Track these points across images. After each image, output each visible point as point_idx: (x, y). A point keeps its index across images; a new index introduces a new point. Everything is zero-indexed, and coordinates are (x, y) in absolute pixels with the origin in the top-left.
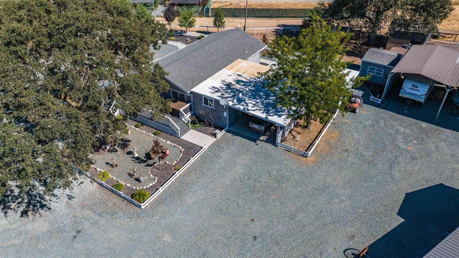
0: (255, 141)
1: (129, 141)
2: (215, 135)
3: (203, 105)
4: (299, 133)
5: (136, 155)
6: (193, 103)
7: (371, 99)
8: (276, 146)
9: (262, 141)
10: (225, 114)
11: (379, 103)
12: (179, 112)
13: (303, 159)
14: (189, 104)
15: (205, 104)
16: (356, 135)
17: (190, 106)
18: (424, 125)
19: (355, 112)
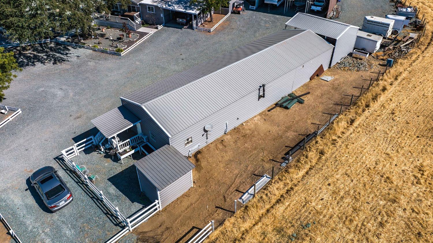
0: (181, 29)
1: (105, 34)
2: (157, 28)
3: (148, 12)
4: (206, 24)
5: (111, 39)
6: (141, 12)
7: (250, 8)
8: (193, 30)
9: (185, 28)
10: (162, 15)
11: (255, 9)
12: (133, 17)
13: (209, 33)
14: (139, 13)
15: (149, 11)
16: (238, 23)
17: (140, 13)
18: (278, 16)
19: (240, 14)
